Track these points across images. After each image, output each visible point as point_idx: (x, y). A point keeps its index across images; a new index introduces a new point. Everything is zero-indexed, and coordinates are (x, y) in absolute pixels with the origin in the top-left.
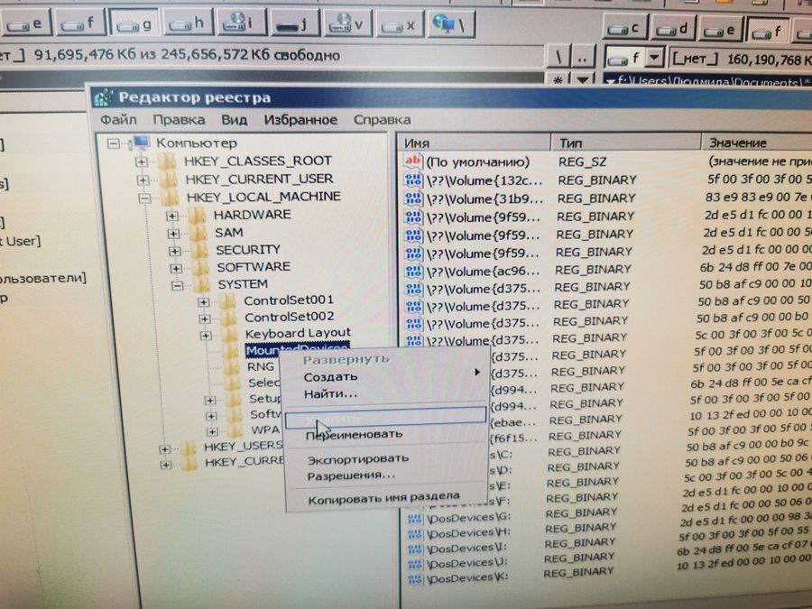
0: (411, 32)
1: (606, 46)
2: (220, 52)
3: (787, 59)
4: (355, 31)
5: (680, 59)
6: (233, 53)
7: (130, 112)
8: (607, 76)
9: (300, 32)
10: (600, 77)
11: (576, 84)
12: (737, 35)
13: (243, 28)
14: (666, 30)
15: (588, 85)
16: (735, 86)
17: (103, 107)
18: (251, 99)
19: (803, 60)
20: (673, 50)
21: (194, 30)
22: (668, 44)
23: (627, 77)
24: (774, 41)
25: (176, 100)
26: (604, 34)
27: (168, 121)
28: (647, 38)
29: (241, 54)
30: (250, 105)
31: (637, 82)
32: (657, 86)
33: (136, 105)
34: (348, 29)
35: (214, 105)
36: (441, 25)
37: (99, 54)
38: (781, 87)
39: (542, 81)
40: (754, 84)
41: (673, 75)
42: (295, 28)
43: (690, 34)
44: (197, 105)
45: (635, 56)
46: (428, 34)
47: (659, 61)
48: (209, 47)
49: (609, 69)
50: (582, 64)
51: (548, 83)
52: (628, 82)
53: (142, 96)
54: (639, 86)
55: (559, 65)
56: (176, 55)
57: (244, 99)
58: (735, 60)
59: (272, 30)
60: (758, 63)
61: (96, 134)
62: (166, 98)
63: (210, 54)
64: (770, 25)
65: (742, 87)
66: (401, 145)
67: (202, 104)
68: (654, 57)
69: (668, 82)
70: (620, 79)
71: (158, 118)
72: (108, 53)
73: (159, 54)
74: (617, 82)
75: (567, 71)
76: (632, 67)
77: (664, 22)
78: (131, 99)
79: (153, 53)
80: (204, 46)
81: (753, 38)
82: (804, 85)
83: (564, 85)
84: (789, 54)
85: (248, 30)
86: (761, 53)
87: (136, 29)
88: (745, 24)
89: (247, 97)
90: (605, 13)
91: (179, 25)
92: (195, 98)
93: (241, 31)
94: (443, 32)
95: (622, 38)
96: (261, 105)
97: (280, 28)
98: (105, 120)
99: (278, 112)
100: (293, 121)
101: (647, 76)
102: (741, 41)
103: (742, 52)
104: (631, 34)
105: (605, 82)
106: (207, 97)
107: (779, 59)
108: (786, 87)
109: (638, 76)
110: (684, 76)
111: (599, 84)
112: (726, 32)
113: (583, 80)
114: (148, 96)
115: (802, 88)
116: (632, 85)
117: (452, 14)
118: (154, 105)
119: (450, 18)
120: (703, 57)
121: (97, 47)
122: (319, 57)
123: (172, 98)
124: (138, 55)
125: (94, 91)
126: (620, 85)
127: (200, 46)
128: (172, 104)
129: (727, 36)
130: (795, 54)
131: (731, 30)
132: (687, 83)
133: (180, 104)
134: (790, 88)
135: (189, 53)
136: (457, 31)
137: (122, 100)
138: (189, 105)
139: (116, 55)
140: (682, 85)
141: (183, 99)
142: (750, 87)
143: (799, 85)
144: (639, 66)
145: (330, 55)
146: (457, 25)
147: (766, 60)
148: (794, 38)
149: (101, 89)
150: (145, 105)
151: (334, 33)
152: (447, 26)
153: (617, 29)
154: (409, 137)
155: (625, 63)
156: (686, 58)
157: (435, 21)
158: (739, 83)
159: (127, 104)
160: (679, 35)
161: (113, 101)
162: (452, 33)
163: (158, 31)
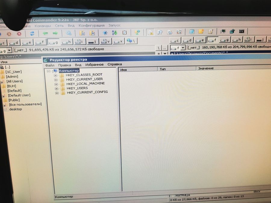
0: (121, 43)
1: (170, 45)
2: (75, 49)
3: (218, 47)
4: (107, 43)
5: (190, 48)
6: (78, 49)
7: (53, 63)
8: (171, 53)
9: (94, 44)
10: (169, 53)
11: (163, 55)
12: (204, 41)
13: (80, 43)
14: (186, 41)
15: (166, 55)
16: (204, 54)
17: (46, 62)
18: (82, 60)
19: (222, 47)
20: (188, 46)
21: (68, 44)
22: (186, 44)
23: (176, 53)
24: (214, 42)
25: (64, 60)
26: (170, 42)
27: (62, 66)
28: (181, 43)
29: (80, 49)
30: (82, 61)
31: (179, 54)
32: (184, 55)
33: (54, 62)
34: (106, 43)
35: (73, 61)
36: (129, 41)
37: (45, 49)
38: (217, 54)
39: (155, 54)
40: (210, 53)
41: (188, 52)
42: (93, 43)
43: (192, 42)
44: (69, 62)
45: (178, 48)
46: (125, 43)
47: (184, 49)
48: (72, 48)
49: (172, 51)
50: (165, 50)
51: (156, 55)
52: (176, 54)
53: (56, 60)
54: (179, 55)
55: (159, 50)
56: (64, 50)
57: (80, 60)
58: (204, 48)
59: (87, 43)
60: (210, 48)
61: (44, 69)
62: (61, 60)
63: (72, 49)
64: (213, 39)
65: (206, 54)
66: (120, 70)
67: (70, 61)
68: (183, 48)
69: (187, 54)
70: (174, 53)
71: (60, 65)
72: (47, 49)
73: (60, 50)
74: (174, 54)
75: (161, 52)
76: (177, 50)
77: (185, 39)
78: (53, 60)
79: (58, 49)
80: (71, 48)
81: (209, 42)
82: (223, 53)
83: (160, 55)
84: (218, 45)
85: (81, 44)
86: (211, 46)
87: (54, 43)
88: (206, 38)
89: (81, 59)
90: (170, 37)
91: (65, 43)
92: (69, 60)
93: (80, 44)
94: (130, 43)
95: (175, 43)
96: (85, 61)
97: (89, 43)
98: (47, 65)
99: (89, 63)
100: (93, 65)
101: (181, 52)
102: (206, 43)
103: (206, 46)
104: (177, 42)
105: (171, 54)
106: (71, 60)
107: (216, 47)
108: (218, 54)
109: (179, 52)
110: (191, 52)
111: (169, 55)
112: (201, 41)
113: (165, 54)
114: (57, 60)
115: (222, 54)
116: (178, 55)
117: (131, 38)
118: (59, 62)
119: (131, 39)
120: (196, 47)
121: (44, 48)
122: (99, 49)
123: (63, 60)
124: (55, 50)
125: (44, 58)
126: (174, 55)
127: (70, 48)
128: (63, 62)
129: (202, 42)
130: (220, 45)
131: (203, 40)
132: (192, 54)
133: (65, 61)
134: (219, 54)
135: (67, 49)
136: (133, 42)
137: (51, 61)
138: (67, 62)
139: (49, 50)
140: (190, 54)
141: (66, 60)
142: (208, 54)
143: (222, 53)
144: (179, 50)
145: (101, 49)
146: (133, 41)
147: (212, 47)
148: (220, 42)
149: (45, 58)
150: (56, 62)
151: (102, 44)
152: (130, 41)
153: (173, 41)
154: (122, 68)
155: (176, 49)
156: (191, 48)
157: (127, 40)
158: (205, 53)
159: (52, 61)
160: (189, 42)
161: (48, 61)
162: (131, 43)
163: (60, 44)
